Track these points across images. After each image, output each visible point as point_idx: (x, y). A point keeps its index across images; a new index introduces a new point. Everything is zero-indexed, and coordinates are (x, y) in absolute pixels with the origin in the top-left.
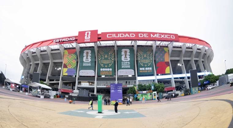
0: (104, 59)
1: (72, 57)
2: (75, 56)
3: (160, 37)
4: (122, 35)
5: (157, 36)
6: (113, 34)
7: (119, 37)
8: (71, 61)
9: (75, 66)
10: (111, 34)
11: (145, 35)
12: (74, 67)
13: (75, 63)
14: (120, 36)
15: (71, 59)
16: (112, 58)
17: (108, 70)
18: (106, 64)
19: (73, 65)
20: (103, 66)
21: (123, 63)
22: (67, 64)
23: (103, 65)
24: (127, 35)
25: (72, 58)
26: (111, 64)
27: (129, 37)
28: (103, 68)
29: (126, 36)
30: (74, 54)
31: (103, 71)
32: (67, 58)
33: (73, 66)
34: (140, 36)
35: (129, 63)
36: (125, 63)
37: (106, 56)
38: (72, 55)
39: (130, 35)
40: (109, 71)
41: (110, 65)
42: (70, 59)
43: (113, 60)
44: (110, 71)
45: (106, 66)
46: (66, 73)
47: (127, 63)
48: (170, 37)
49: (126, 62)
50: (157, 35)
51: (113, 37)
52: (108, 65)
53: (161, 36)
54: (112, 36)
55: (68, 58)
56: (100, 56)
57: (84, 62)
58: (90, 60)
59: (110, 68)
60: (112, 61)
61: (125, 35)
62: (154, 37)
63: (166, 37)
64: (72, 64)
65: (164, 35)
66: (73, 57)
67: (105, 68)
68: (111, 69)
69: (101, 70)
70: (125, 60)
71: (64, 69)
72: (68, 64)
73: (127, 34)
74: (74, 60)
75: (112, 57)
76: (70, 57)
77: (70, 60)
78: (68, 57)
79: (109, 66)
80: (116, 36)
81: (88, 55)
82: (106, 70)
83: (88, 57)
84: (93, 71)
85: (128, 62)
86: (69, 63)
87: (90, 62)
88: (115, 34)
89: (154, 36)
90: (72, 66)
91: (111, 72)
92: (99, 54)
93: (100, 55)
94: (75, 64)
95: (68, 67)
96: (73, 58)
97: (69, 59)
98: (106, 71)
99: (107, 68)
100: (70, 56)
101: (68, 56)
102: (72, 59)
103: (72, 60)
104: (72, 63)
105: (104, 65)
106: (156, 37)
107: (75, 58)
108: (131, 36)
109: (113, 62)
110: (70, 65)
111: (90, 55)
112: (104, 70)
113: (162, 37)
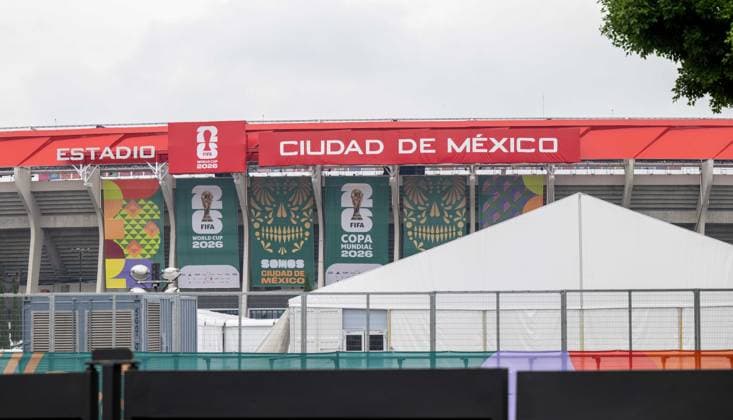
0: (273, 225)
1: (142, 212)
2: (156, 207)
3: (485, 151)
4: (335, 147)
5: (475, 145)
6: (302, 143)
7: (322, 152)
8: (138, 227)
9: (158, 251)
10: (295, 143)
11: (422, 146)
12: (153, 252)
13: (157, 237)
14: (329, 152)
15: (138, 221)
16: (303, 220)
17: (291, 264)
18: (282, 244)
19: (148, 247)
20: (271, 251)
21: (346, 238)
22: (120, 241)
23: (269, 245)
24: (353, 147)
25: (142, 216)
26: (302, 242)
27: (361, 152)
28: (270, 257)
29: (349, 149)
30: (151, 199)
31: (269, 268)
32: (119, 217)
33: (148, 251)
34: (401, 151)
35: (369, 239)
36: (353, 239)
37: (282, 213)
38: (142, 202)
39: (363, 147)
40: (293, 270)
41: (296, 245)
42: (133, 222)
43: (307, 226)
44: (296, 268)
45: (283, 251)
46: (118, 277)
47: (360, 238)
48: (536, 145)
49: (356, 234)
50: (475, 140)
51: (302, 153)
52: (289, 245)
53: (493, 145)
54: (297, 148)
55: (124, 216)
56: (256, 211)
57: (196, 235)
58: (218, 227)
59: (295, 257)
60: (305, 230)
61: (346, 146)
62: (459, 150)
63: (512, 150)
64: (143, 242)
65: (504, 140)
66: (147, 211)
67: (278, 257)
68: (300, 264)
69: (265, 263)
70: (354, 230)
71: (107, 260)
72: (124, 242)
73: (353, 142)
74: (153, 226)
75: (305, 214)
76: (133, 211)
77: (133, 226)
78: (123, 212)
79: (294, 251)
80: (312, 150)
81: (212, 207)
82: (283, 264)
83: (212, 214)
84: (232, 270)
85: (365, 234)
86: (129, 237)
87: (219, 235)
88: (309, 143)
89: (459, 145)
90: (144, 252)
91: (302, 273)
92: (257, 202)
93: (258, 208)
94: (156, 240)
95: (126, 252)
96: (147, 217)
97: (129, 221)
98: (281, 269)
99: (285, 257)
100: (133, 207)
101: (124, 206)
102: (143, 222)
103: (143, 226)
104: (143, 236)
105: (276, 245)
106: (468, 150)
107: (156, 217)
108: (368, 152)
109: (307, 234)
110: (134, 247)
111: (217, 204)
112: (274, 264)
113: (493, 150)
